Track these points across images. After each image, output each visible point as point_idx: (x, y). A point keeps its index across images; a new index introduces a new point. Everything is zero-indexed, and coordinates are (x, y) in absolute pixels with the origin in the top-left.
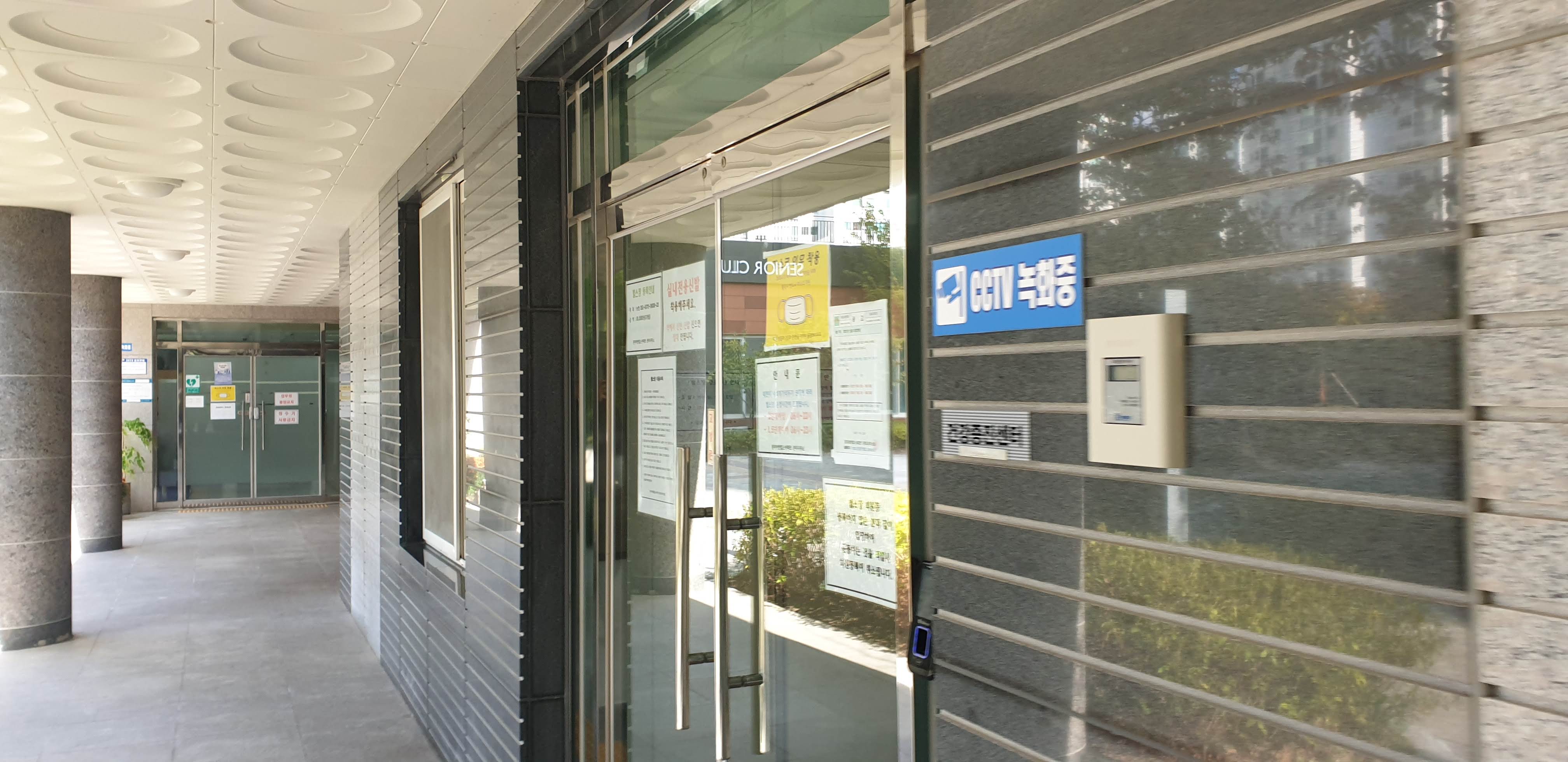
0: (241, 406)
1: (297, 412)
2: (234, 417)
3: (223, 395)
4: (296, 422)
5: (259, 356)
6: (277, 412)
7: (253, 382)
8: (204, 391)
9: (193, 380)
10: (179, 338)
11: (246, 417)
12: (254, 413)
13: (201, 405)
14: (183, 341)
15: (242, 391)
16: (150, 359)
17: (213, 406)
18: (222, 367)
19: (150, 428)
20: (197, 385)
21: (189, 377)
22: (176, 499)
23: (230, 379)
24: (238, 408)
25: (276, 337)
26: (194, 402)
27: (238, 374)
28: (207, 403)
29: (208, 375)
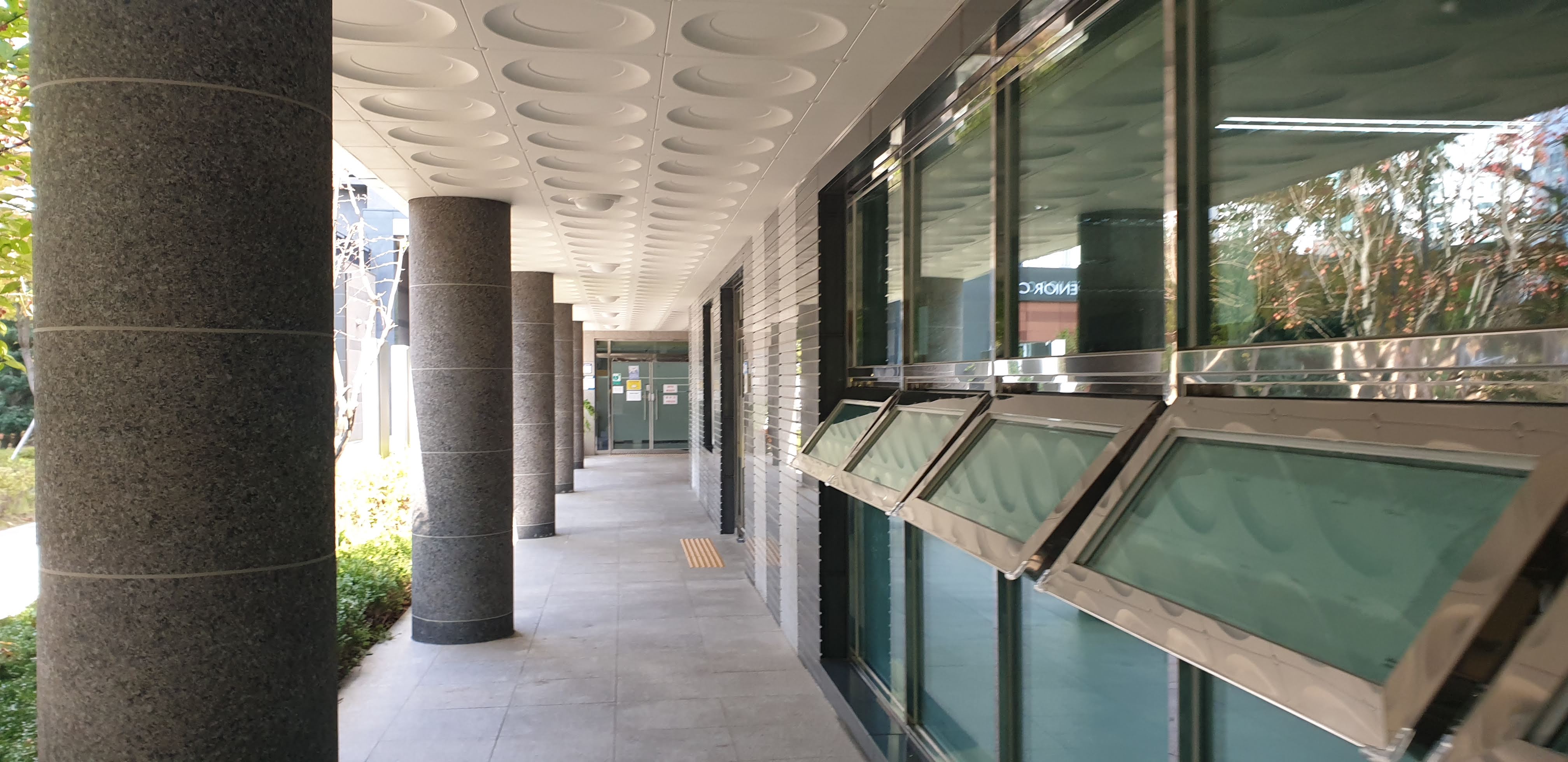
0: (645, 393)
1: (676, 396)
2: (640, 399)
3: (634, 386)
4: (676, 403)
5: (655, 361)
6: (665, 397)
7: (651, 378)
8: (623, 383)
9: (617, 377)
10: (609, 351)
11: (647, 400)
12: (652, 397)
13: (621, 392)
14: (612, 352)
15: (644, 384)
16: (593, 364)
17: (628, 393)
18: (633, 369)
19: (593, 405)
20: (619, 380)
21: (615, 375)
22: (607, 449)
23: (637, 376)
24: (642, 394)
25: (664, 350)
26: (617, 390)
27: (643, 373)
28: (625, 391)
29: (625, 374)
